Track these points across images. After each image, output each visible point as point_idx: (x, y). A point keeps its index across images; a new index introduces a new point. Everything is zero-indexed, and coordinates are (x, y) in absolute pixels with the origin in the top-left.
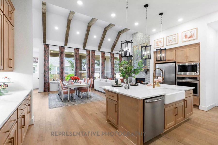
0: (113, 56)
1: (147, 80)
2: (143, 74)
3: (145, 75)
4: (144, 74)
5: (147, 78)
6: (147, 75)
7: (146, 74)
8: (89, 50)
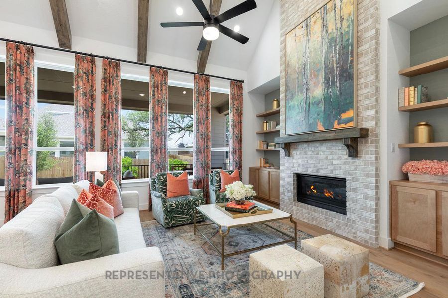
0: (208, 89)
1: (355, 190)
2: (331, 154)
3: (346, 163)
4: (340, 158)
5: (354, 180)
6: (358, 162)
7: (354, 152)
8: (91, 55)
